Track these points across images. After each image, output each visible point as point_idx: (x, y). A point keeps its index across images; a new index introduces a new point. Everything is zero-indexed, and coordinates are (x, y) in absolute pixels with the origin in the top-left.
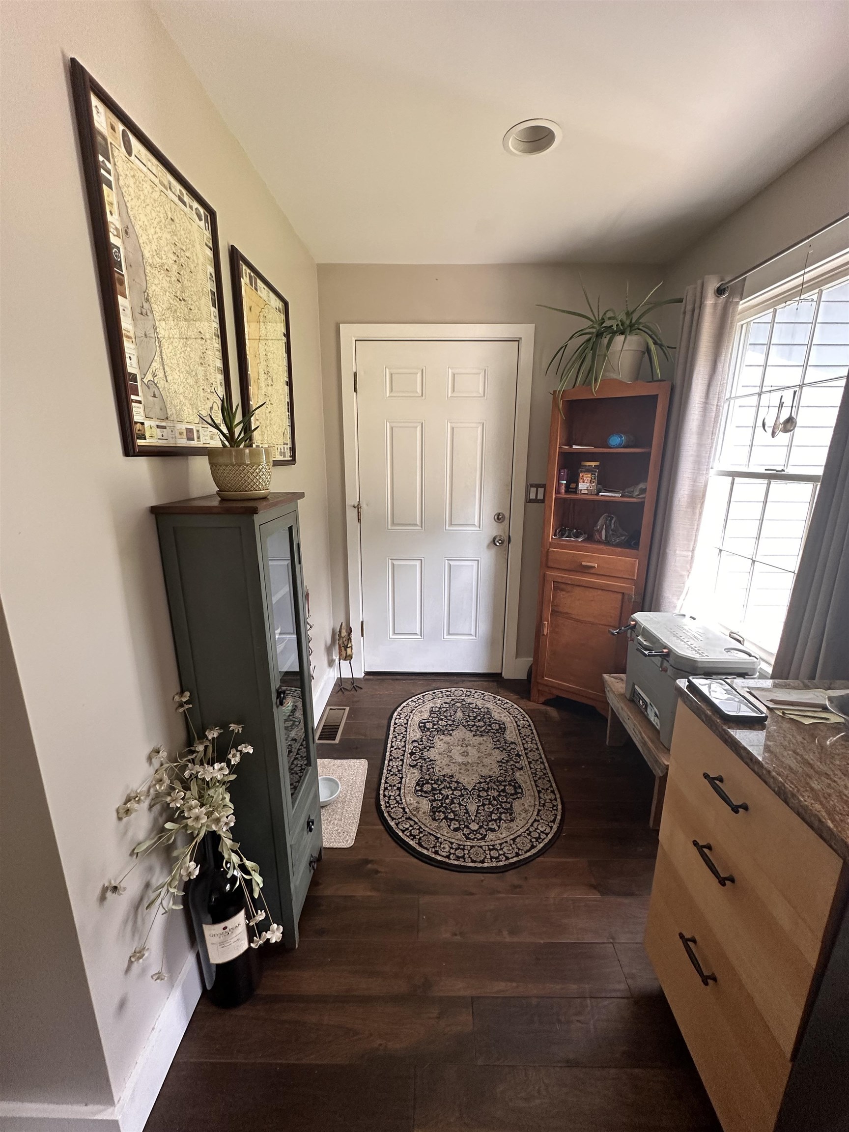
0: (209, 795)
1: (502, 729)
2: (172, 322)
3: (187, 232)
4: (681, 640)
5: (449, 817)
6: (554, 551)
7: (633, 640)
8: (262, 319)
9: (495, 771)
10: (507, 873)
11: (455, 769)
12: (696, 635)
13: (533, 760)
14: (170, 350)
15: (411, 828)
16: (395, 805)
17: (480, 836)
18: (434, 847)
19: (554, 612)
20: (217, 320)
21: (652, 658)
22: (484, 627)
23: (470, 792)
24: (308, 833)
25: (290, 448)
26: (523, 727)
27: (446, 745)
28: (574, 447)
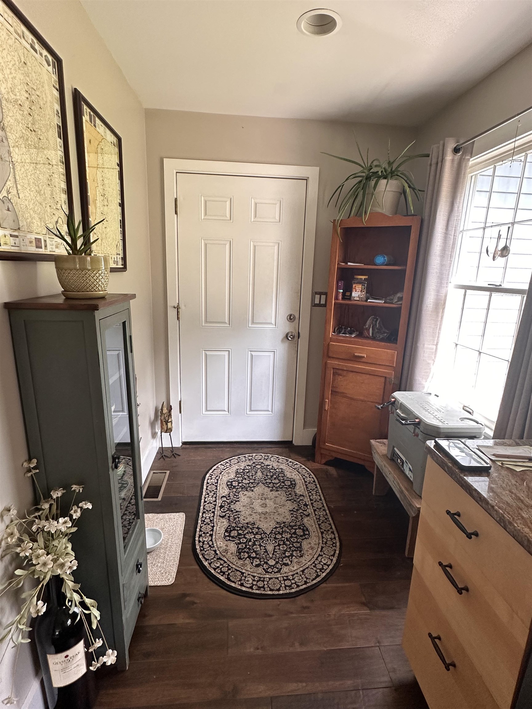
0: (53, 545)
1: (293, 485)
2: (24, 149)
3: (37, 74)
4: (429, 412)
5: (252, 556)
6: (334, 344)
7: (393, 413)
8: (99, 150)
9: (288, 518)
10: (297, 598)
11: (256, 517)
12: (439, 408)
13: (317, 508)
14: (22, 172)
15: (221, 567)
16: (208, 549)
17: (277, 570)
18: (240, 581)
19: (334, 393)
20: (62, 149)
21: (407, 426)
22: (278, 405)
23: (268, 535)
24: (137, 574)
25: (122, 258)
26: (309, 483)
27: (249, 499)
28: (349, 264)
